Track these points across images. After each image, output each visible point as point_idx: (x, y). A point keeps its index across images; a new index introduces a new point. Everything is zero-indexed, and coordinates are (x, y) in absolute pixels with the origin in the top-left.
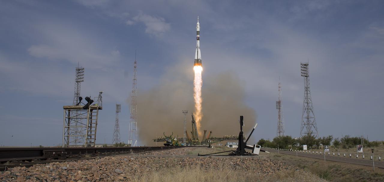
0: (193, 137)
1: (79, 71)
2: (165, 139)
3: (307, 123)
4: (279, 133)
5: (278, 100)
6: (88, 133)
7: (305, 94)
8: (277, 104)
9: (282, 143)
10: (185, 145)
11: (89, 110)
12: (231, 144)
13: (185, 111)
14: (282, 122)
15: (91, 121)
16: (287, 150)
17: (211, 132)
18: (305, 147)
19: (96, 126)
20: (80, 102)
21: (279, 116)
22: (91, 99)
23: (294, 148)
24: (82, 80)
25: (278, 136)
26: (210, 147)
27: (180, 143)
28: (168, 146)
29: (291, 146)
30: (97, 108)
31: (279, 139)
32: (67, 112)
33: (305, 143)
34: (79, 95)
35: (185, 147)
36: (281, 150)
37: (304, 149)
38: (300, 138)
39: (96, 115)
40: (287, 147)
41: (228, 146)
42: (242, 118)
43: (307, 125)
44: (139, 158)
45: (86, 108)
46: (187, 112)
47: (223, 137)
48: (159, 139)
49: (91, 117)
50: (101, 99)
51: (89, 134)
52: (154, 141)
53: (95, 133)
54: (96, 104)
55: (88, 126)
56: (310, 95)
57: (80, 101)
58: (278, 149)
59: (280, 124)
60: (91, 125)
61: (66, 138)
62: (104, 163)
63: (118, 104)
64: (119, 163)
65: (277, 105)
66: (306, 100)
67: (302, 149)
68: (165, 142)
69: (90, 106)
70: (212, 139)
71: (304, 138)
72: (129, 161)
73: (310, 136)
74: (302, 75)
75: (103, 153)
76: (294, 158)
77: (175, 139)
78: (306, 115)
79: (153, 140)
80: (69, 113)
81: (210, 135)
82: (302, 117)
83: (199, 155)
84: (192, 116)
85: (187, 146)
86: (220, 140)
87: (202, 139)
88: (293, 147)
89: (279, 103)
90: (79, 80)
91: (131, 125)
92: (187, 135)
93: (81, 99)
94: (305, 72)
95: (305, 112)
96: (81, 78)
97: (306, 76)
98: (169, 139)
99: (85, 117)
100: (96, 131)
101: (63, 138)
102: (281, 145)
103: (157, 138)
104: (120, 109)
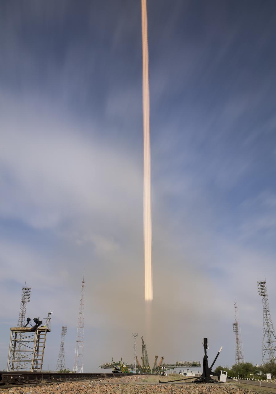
0: (143, 364)
1: (26, 290)
2: (113, 366)
3: (268, 348)
4: (238, 359)
5: (235, 322)
6: (34, 357)
7: (264, 315)
8: (234, 326)
9: (242, 371)
10: (134, 372)
11: (37, 333)
12: (185, 372)
13: (136, 334)
14: (240, 347)
15: (38, 344)
16: (249, 379)
17: (163, 358)
18: (269, 376)
19: (44, 349)
20: (28, 324)
21: (237, 339)
22: (40, 320)
23: (256, 377)
24: (27, 300)
25: (237, 363)
26: (163, 374)
27: (130, 370)
28: (117, 373)
29: (253, 374)
30: (45, 330)
31: (238, 366)
32: (14, 334)
33: (268, 371)
34: (24, 316)
35: (134, 374)
36: (242, 379)
37: (268, 379)
38: (262, 365)
39: (44, 338)
40: (248, 376)
41: (182, 374)
42: (206, 340)
43: (269, 350)
44: (97, 385)
45: (34, 329)
46: (137, 336)
47: (176, 364)
48: (107, 365)
49: (39, 340)
50: (50, 320)
51: (36, 358)
52: (102, 368)
53: (43, 357)
54: (44, 326)
55: (35, 350)
56: (270, 315)
57: (28, 322)
58: (238, 378)
59: (238, 349)
60: (38, 348)
61: (11, 363)
62: (64, 389)
63: (64, 326)
64: (78, 390)
65: (234, 328)
66: (265, 322)
67: (265, 378)
68: (113, 369)
69: (38, 328)
70: (164, 365)
71: (267, 365)
72: (88, 388)
73: (273, 363)
74: (259, 295)
75: (58, 380)
76: (258, 389)
77: (124, 366)
78: (266, 339)
79: (100, 367)
80: (16, 335)
81: (162, 361)
82: (263, 341)
83: (160, 382)
84: (143, 340)
85: (137, 374)
86: (173, 366)
87: (153, 366)
88: (254, 376)
89: (236, 325)
90: (25, 300)
91: (77, 350)
92: (137, 361)
93: (29, 320)
94: (263, 291)
95: (266, 335)
96: (27, 298)
97: (264, 295)
98: (117, 365)
99: (32, 340)
100: (43, 355)
101: (8, 363)
102: (241, 374)
103: (105, 364)
104: (66, 331)
